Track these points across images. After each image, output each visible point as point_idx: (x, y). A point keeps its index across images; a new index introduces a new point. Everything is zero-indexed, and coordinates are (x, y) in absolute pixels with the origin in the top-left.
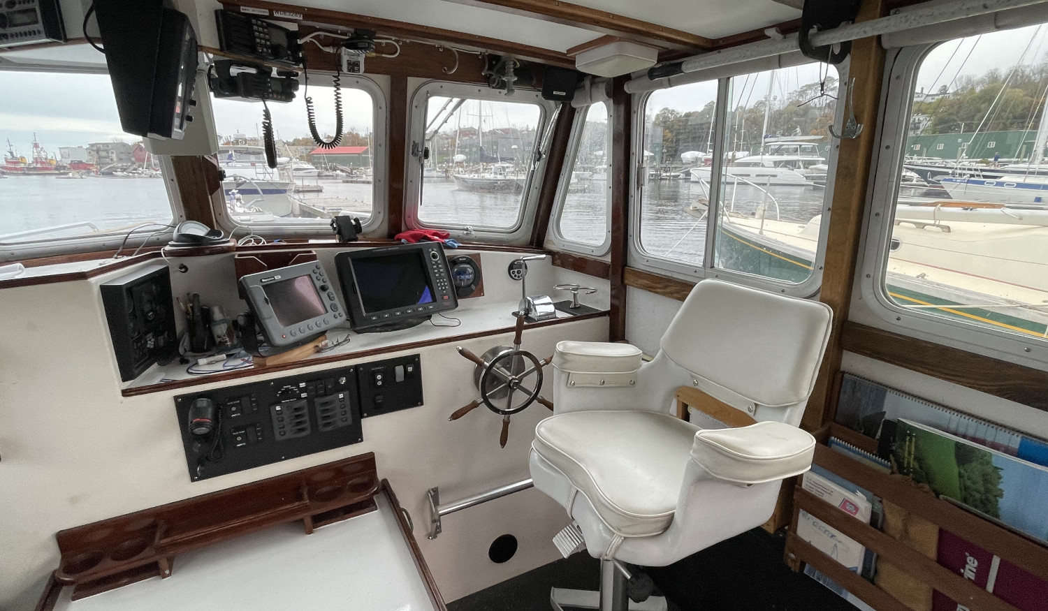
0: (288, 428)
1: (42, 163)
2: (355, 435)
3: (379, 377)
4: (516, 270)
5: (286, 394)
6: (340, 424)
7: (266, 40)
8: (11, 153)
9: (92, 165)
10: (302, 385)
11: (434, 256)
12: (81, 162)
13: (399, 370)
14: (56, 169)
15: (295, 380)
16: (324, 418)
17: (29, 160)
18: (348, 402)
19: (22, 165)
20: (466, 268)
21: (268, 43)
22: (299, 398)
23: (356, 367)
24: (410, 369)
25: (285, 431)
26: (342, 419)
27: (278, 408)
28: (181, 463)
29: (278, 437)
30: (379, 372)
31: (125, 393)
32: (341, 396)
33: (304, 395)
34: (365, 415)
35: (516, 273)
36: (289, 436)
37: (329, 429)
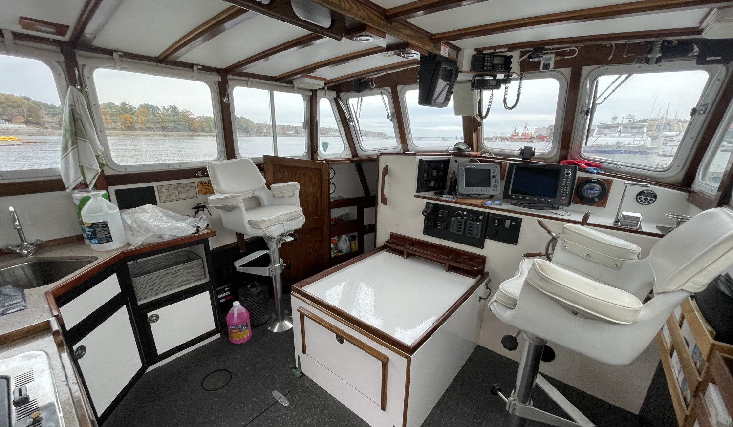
0: (455, 228)
1: (525, 136)
2: (481, 245)
3: (496, 221)
4: (643, 197)
5: (460, 215)
6: (475, 236)
7: (490, 63)
8: (515, 131)
9: (546, 137)
10: (465, 213)
11: (568, 174)
12: (541, 135)
13: (508, 222)
14: (530, 139)
15: (463, 210)
16: (469, 230)
17: (521, 134)
18: (480, 227)
19: (517, 137)
20: (595, 187)
21: (491, 64)
22: (463, 218)
23: (489, 213)
24: (513, 223)
25: (454, 229)
26: (477, 234)
27: (454, 218)
28: (421, 226)
29: (451, 231)
30: (497, 219)
31: (416, 196)
32: (478, 223)
33: (465, 217)
34: (487, 237)
35: (643, 199)
36: (454, 231)
37: (469, 235)
